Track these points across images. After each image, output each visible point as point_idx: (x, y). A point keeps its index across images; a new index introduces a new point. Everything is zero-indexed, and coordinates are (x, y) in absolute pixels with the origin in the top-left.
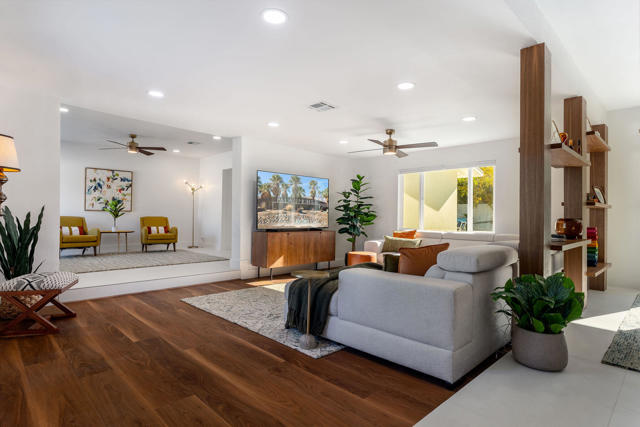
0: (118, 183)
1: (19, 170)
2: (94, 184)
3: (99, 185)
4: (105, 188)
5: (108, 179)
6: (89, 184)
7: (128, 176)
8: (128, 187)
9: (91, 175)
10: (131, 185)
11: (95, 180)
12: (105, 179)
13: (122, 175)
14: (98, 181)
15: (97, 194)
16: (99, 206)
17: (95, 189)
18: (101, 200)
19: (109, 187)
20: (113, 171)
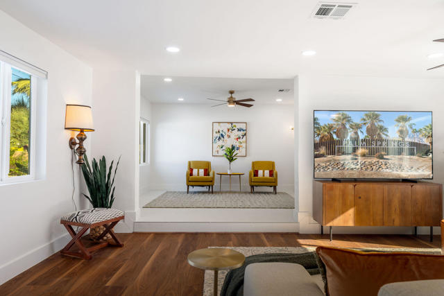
0: (236, 133)
1: (94, 130)
2: (218, 135)
3: (222, 135)
4: (226, 137)
5: (229, 130)
6: (215, 135)
7: (243, 126)
8: (243, 136)
9: (217, 127)
10: (245, 134)
11: (219, 132)
12: (226, 130)
13: (239, 126)
14: (221, 132)
15: (220, 143)
16: (222, 153)
17: (219, 138)
18: (223, 148)
19: (229, 136)
20: (232, 123)
